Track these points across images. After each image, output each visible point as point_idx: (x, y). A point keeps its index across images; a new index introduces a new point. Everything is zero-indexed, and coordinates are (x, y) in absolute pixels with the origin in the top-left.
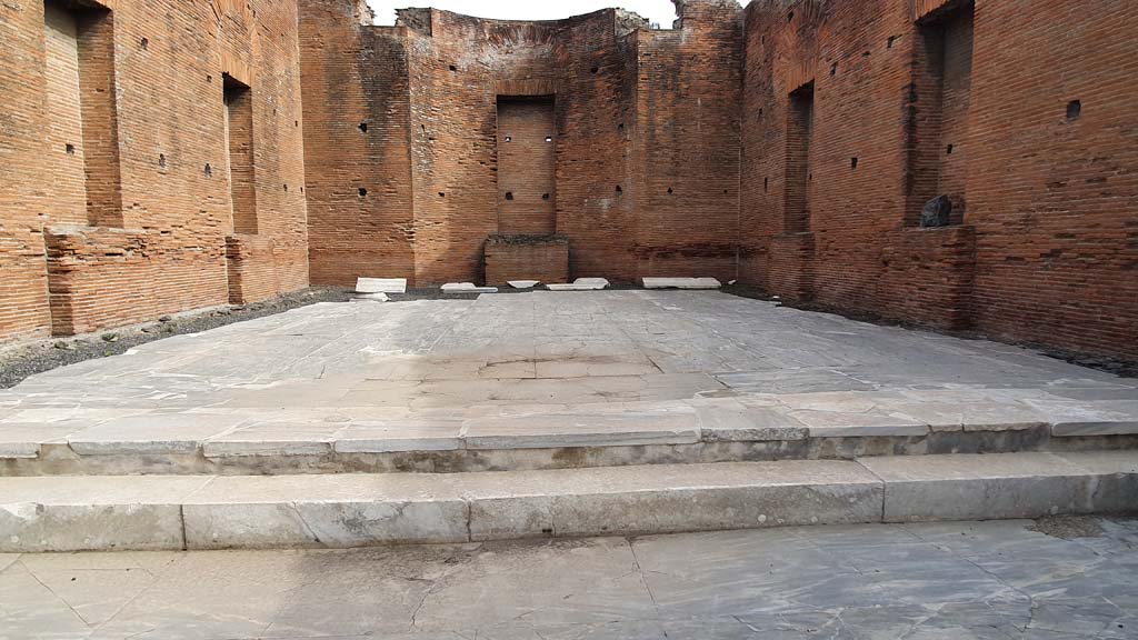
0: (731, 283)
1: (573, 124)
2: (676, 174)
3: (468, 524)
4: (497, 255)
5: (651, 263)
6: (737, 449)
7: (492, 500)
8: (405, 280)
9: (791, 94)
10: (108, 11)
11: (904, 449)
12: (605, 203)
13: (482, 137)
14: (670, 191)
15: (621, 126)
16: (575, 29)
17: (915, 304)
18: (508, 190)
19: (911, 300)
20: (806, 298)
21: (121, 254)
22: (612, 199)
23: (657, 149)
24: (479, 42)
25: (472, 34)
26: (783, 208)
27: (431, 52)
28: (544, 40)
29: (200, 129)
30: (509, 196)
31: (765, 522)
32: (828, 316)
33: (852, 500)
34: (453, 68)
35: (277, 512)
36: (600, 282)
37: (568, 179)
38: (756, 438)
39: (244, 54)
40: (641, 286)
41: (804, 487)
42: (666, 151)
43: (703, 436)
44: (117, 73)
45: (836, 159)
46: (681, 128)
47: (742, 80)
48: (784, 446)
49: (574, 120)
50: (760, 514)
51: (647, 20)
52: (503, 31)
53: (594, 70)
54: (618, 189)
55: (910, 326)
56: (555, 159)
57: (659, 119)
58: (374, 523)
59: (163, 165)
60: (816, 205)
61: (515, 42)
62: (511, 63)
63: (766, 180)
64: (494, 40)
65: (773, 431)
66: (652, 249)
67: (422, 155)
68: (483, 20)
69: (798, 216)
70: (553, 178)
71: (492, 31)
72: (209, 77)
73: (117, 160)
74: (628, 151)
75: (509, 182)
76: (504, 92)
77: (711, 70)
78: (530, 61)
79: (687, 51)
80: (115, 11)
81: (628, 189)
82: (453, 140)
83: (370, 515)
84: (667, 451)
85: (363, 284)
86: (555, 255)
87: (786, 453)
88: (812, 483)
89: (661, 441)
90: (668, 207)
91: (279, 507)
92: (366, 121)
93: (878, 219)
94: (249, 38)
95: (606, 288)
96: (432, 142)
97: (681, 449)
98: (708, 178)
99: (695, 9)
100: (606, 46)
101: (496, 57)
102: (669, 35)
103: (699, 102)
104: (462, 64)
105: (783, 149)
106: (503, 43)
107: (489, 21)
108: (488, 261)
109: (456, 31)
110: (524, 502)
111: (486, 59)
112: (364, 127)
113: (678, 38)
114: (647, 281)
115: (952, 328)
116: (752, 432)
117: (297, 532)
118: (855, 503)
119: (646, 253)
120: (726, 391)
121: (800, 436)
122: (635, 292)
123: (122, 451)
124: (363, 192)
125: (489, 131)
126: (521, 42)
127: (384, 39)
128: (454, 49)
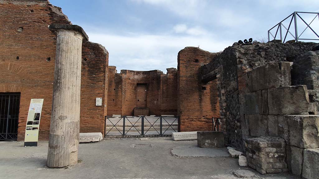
1: (150, 88)
2: (167, 97)
4: (136, 111)
5: (163, 113)
8: (121, 115)
12: (155, 102)
14: (166, 100)
15: (158, 89)
16: (151, 73)
23: (164, 93)
24: (134, 75)
25: (133, 73)
27: (126, 77)
28: (145, 74)
30: (138, 100)
34: (130, 79)
36: (154, 116)
37: (149, 98)
46: (168, 90)
51: (162, 72)
52: (138, 73)
53: (154, 80)
54: (158, 100)
56: (147, 94)
57: (164, 88)
61: (140, 74)
62: (139, 78)
66: (163, 110)
67: (124, 94)
68: (135, 71)
70: (146, 97)
71: (136, 73)
74: (159, 93)
75: (138, 98)
76: (138, 83)
77: (173, 80)
78: (143, 78)
79: (169, 78)
81: (159, 100)
82: (129, 91)
86: (146, 111)
90: (166, 103)
96: (126, 92)
98: (173, 98)
100: (156, 76)
101: (137, 77)
103: (171, 86)
104: (131, 78)
106: (138, 75)
108: (134, 112)
109: (130, 73)
111: (135, 77)
112: (114, 89)
113: (167, 75)
114: (162, 115)
119: (162, 111)
124: (114, 100)
125: (135, 89)
126: (141, 75)
127: (119, 76)
128: (130, 76)
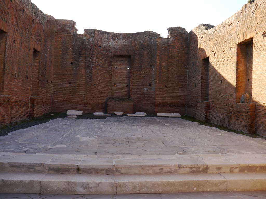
0: (184, 115)
2: (168, 81)
3: (116, 189)
4: (112, 104)
5: (159, 108)
6: (188, 170)
7: (123, 182)
8: (82, 111)
9: (203, 60)
10: (5, 32)
11: (233, 171)
12: (145, 89)
13: (108, 67)
14: (166, 86)
15: (151, 65)
16: (138, 36)
17: (239, 125)
18: (115, 83)
19: (238, 124)
20: (207, 122)
21: (3, 103)
22: (148, 88)
23: (162, 73)
24: (109, 39)
25: (106, 36)
26: (200, 93)
27: (94, 41)
28: (128, 39)
29: (26, 65)
30: (115, 85)
31: (196, 190)
32: (214, 128)
33: (218, 184)
34: (100, 46)
35: (66, 184)
36: (143, 114)
37: (134, 81)
38: (193, 167)
39: (40, 42)
40: (156, 116)
41: (206, 181)
42: (165, 74)
43: (179, 166)
44: (7, 50)
45: (216, 80)
46: (170, 67)
47: (188, 53)
48: (201, 169)
49: (136, 63)
50: (194, 188)
51: (159, 35)
52: (116, 36)
53: (143, 49)
54: (150, 85)
55: (238, 133)
56: (130, 74)
57: (163, 64)
58: (91, 188)
59: (15, 76)
60: (211, 93)
61: (119, 39)
62: (118, 45)
63: (195, 84)
64: (113, 39)
65: (198, 165)
66: (160, 104)
67: (90, 72)
68: (110, 33)
69: (205, 96)
70: (130, 80)
71: (112, 36)
72: (30, 50)
73: (4, 75)
74: (153, 73)
75: (116, 81)
76: (115, 54)
77: (178, 50)
78: (124, 45)
79: (172, 44)
80: (8, 33)
81: (153, 85)
82: (99, 68)
83: (90, 185)
84: (169, 170)
85: (69, 112)
86: (129, 104)
87: (201, 171)
88: (208, 180)
89: (168, 167)
90: (165, 91)
91: (66, 182)
92: (73, 62)
93: (228, 99)
94: (41, 38)
95: (145, 116)
96: (93, 68)
97: (173, 170)
98: (178, 83)
99: (174, 33)
100: (147, 42)
101: (114, 44)
102: (166, 40)
103: (175, 59)
104: (103, 45)
105: (200, 76)
106: (116, 39)
107: (112, 33)
108: (108, 106)
109: (102, 36)
110: (132, 183)
111: (110, 44)
112: (72, 63)
113: (169, 41)
114: (159, 114)
115: (250, 134)
116: (192, 165)
117: (71, 189)
118: (219, 185)
119: (158, 106)
120: (184, 152)
121: (205, 167)
122: (155, 118)
123: (22, 165)
124: (70, 83)
126: (121, 39)
127: (80, 38)
128: (100, 41)
